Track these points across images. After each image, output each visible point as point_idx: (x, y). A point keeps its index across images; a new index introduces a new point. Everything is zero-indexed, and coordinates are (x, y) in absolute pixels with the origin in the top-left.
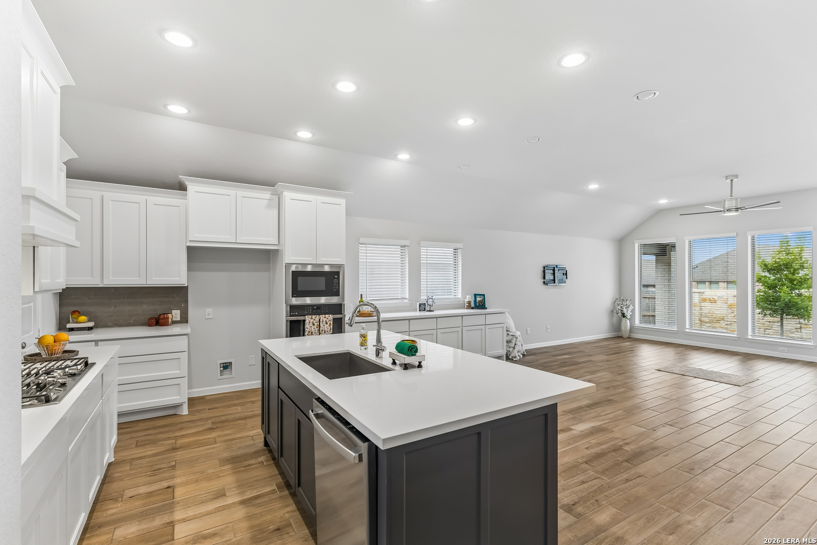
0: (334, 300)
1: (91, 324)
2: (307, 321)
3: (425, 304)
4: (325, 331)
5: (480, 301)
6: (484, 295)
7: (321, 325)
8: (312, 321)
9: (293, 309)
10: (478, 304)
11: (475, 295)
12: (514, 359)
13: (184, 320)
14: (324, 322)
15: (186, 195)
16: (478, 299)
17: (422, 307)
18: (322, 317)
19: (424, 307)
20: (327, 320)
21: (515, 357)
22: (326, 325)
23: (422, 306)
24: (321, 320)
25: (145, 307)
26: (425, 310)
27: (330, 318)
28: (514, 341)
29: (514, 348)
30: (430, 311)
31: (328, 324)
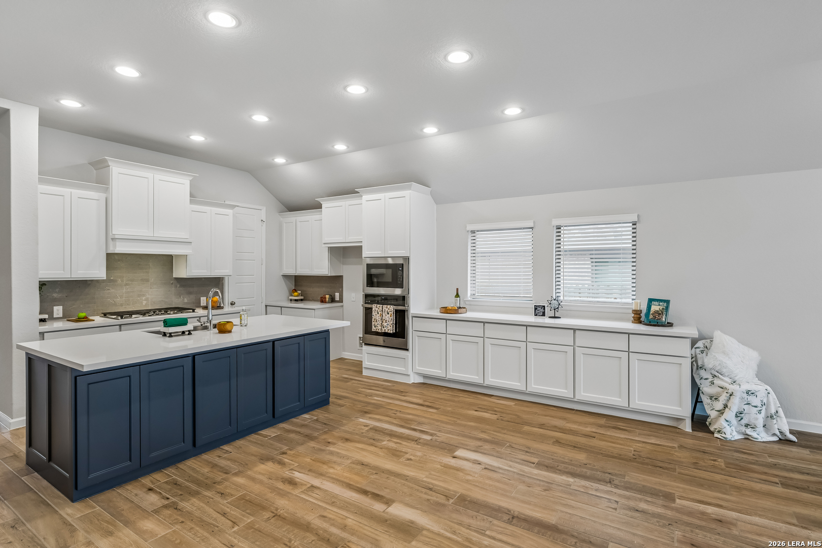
0: (398, 292)
1: (302, 298)
2: (373, 309)
3: (544, 307)
4: (386, 321)
5: (656, 312)
6: (668, 302)
7: (384, 315)
8: (377, 309)
9: (367, 296)
10: (651, 317)
11: (651, 301)
12: (716, 435)
13: (341, 301)
14: (386, 312)
15: (321, 211)
16: (655, 308)
17: (539, 311)
18: (385, 306)
19: (542, 310)
20: (389, 311)
21: (719, 432)
22: (387, 315)
23: (538, 309)
24: (384, 310)
25: (324, 289)
26: (544, 315)
27: (391, 308)
28: (723, 398)
29: (721, 412)
30: (555, 317)
31: (390, 314)
